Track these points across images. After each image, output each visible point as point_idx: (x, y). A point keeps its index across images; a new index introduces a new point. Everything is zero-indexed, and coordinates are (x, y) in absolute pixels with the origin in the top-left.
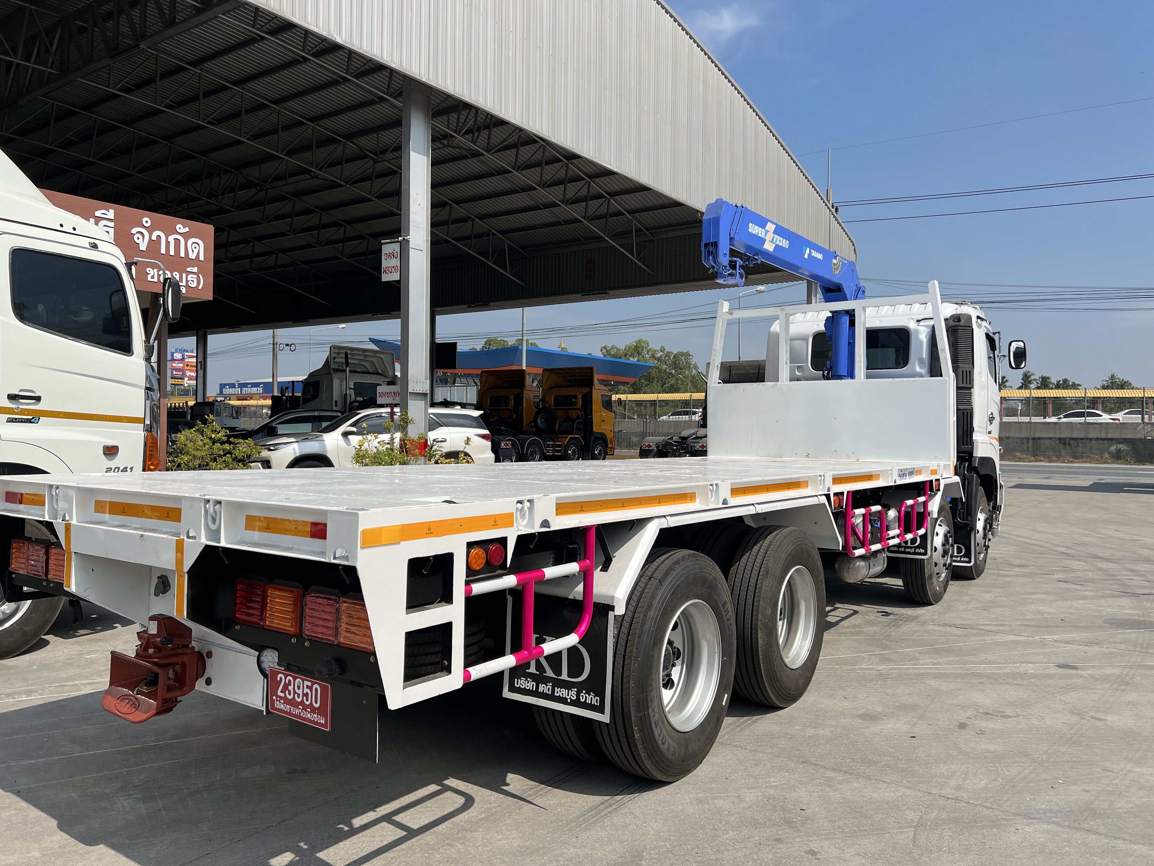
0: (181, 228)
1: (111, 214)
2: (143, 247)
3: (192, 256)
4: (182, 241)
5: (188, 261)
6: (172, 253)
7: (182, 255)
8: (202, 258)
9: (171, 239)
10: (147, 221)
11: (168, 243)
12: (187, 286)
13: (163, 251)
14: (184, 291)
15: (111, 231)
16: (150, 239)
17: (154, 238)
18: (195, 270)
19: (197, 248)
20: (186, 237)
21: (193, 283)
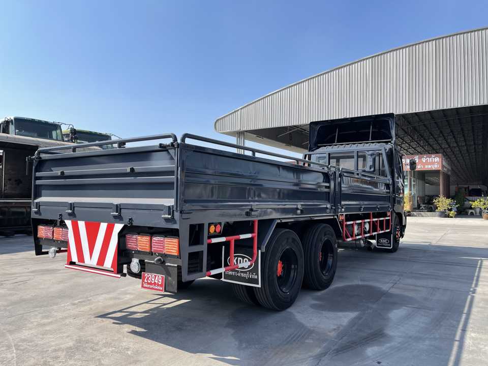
0: (433, 156)
2: (424, 162)
5: (435, 162)
7: (433, 161)
8: (438, 161)
10: (425, 157)
13: (429, 162)
14: (434, 169)
17: (427, 159)
18: (437, 164)
19: (437, 159)
20: (434, 158)
21: (436, 167)
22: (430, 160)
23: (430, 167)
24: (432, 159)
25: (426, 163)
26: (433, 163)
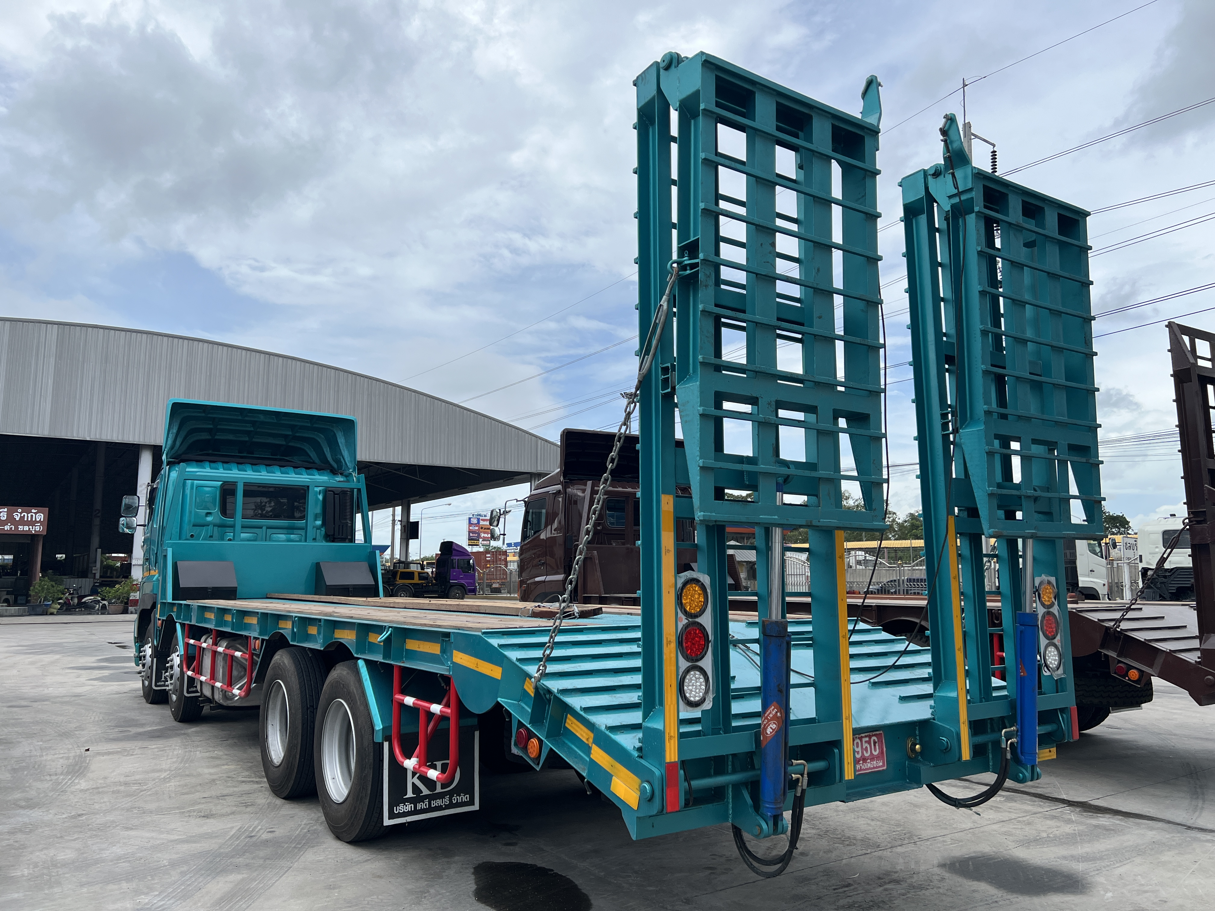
0: (33, 511)
1: (6, 510)
2: (17, 519)
3: (38, 520)
4: (34, 515)
5: (36, 522)
6: (29, 520)
7: (34, 520)
8: (42, 520)
9: (29, 515)
10: (20, 510)
11: (28, 517)
12: (35, 531)
13: (26, 519)
14: (33, 532)
15: (5, 516)
16: (21, 516)
17: (22, 515)
18: (39, 524)
19: (40, 517)
20: (36, 513)
21: (37, 529)
22: (27, 516)
23: (26, 528)
24: (32, 516)
25: (22, 522)
26: (32, 523)
